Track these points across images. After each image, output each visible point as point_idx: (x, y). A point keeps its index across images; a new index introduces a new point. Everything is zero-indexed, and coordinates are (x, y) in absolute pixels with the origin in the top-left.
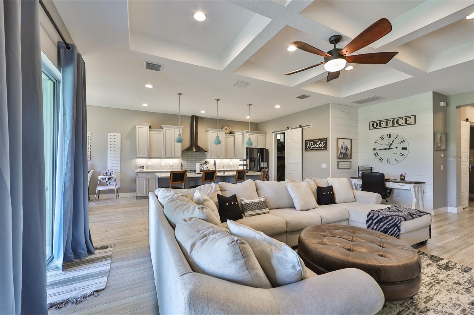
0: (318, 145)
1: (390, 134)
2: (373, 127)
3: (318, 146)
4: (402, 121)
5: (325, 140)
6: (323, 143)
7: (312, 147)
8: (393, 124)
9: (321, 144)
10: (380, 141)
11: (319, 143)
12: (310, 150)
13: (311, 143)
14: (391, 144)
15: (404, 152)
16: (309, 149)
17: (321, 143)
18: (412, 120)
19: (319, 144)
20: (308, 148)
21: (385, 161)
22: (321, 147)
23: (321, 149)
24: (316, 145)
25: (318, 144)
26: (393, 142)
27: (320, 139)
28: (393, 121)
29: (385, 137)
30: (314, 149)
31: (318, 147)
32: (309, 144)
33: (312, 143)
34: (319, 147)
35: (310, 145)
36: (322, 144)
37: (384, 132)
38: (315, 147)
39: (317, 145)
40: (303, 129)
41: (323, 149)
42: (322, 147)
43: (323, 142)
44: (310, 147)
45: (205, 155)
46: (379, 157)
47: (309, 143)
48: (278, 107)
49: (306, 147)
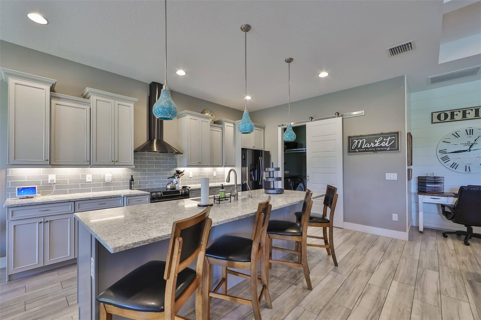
1: (471, 129)
2: (439, 119)
3: (377, 145)
5: (395, 136)
6: (388, 140)
7: (363, 147)
9: (384, 142)
10: (453, 140)
11: (379, 141)
12: (359, 151)
13: (361, 141)
14: (473, 144)
16: (357, 151)
17: (385, 139)
19: (381, 142)
20: (355, 149)
21: (461, 168)
22: (385, 147)
23: (386, 150)
24: (372, 144)
25: (378, 142)
26: (476, 140)
27: (382, 134)
28: (477, 110)
29: (462, 133)
30: (367, 150)
31: (378, 147)
32: (356, 142)
33: (363, 142)
34: (381, 147)
35: (360, 143)
36: (386, 142)
37: (461, 126)
38: (371, 147)
39: (375, 143)
40: (343, 119)
41: (388, 149)
42: (387, 147)
43: (389, 138)
44: (359, 147)
45: (176, 159)
46: (450, 163)
47: (357, 141)
48: (324, 74)
49: (351, 148)
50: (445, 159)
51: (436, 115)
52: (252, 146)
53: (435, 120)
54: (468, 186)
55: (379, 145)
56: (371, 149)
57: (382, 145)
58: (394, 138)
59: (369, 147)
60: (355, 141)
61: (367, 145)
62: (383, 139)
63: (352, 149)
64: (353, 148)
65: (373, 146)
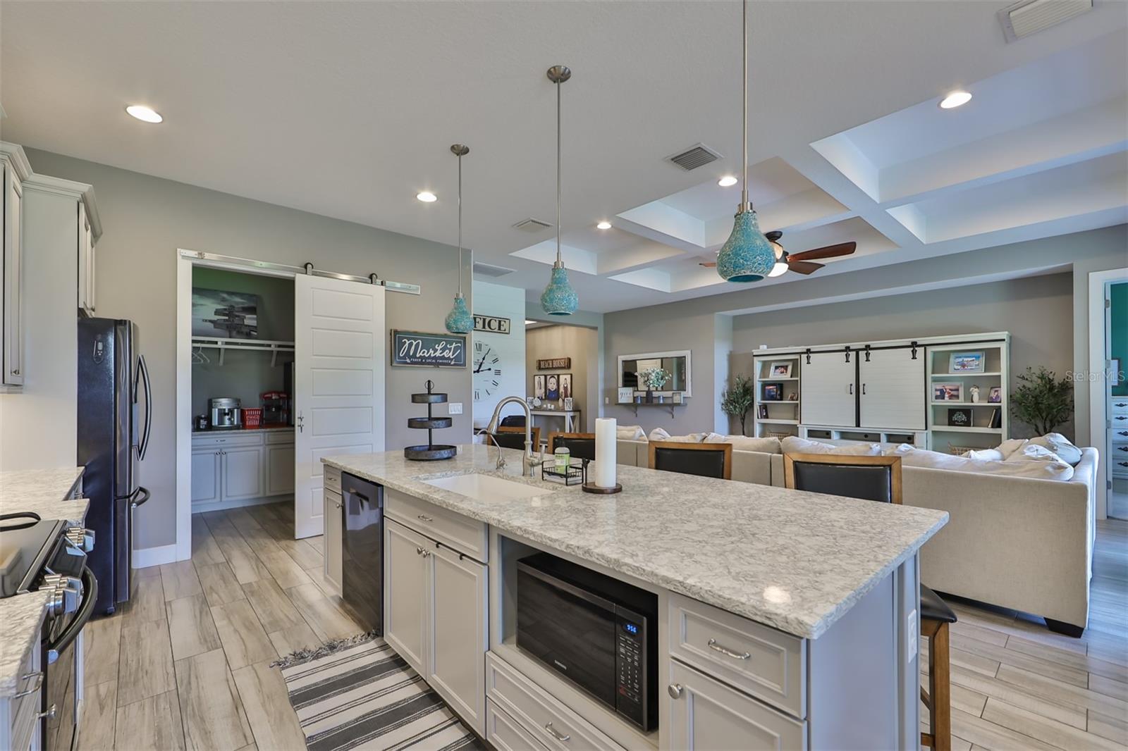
0: (439, 352)
3: (438, 354)
4: (494, 325)
5: (460, 343)
6: (453, 347)
7: (418, 356)
8: (484, 327)
9: (447, 351)
11: (440, 347)
12: (412, 363)
13: (415, 343)
14: (481, 363)
15: (497, 378)
16: (408, 361)
17: (448, 346)
18: (505, 326)
19: (443, 350)
20: (404, 357)
22: (449, 358)
23: (449, 364)
24: (431, 351)
25: (439, 348)
26: (484, 359)
27: (445, 336)
28: (484, 320)
30: (423, 362)
31: (439, 358)
32: (407, 345)
33: (417, 345)
34: (443, 358)
35: (413, 348)
36: (450, 349)
38: (430, 357)
39: (435, 351)
40: (387, 290)
41: (453, 363)
42: (452, 360)
43: (454, 345)
44: (411, 354)
47: (408, 342)
49: (399, 354)
54: (509, 417)
55: (441, 354)
56: (430, 361)
57: (446, 354)
58: (460, 345)
59: (427, 356)
60: (405, 342)
61: (424, 352)
62: (446, 345)
63: (400, 358)
64: (401, 355)
65: (432, 355)
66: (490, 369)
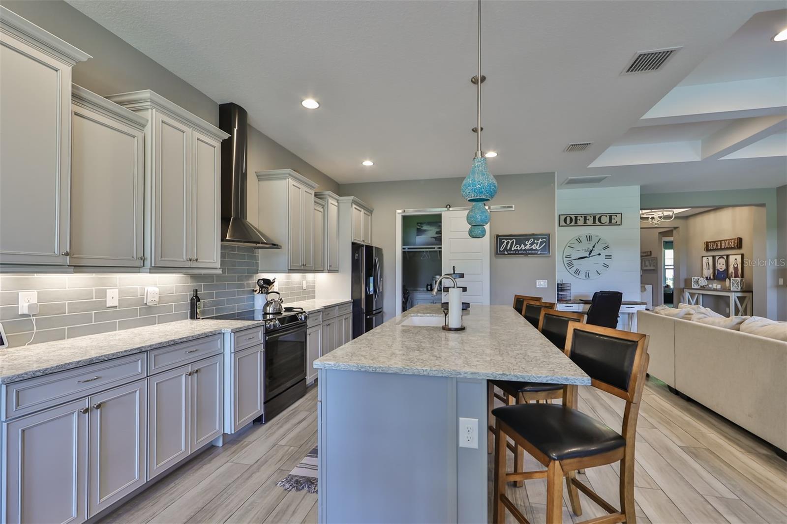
0: (528, 246)
1: (590, 235)
2: (566, 223)
3: (527, 247)
4: (605, 219)
5: (546, 238)
6: (539, 242)
7: (513, 249)
8: (594, 222)
9: (535, 245)
10: (576, 245)
11: (529, 242)
12: (509, 254)
13: (510, 242)
14: (591, 251)
15: (607, 262)
16: (506, 253)
17: (536, 241)
18: (618, 219)
19: (532, 244)
20: (503, 251)
21: (582, 275)
22: (536, 250)
23: (537, 254)
24: (522, 246)
25: (528, 244)
26: (594, 247)
27: (533, 235)
28: (594, 217)
29: (584, 239)
30: (517, 253)
31: (528, 250)
32: (505, 243)
33: (512, 243)
34: (532, 249)
35: (510, 244)
36: (537, 244)
37: (582, 231)
38: (521, 250)
39: (526, 245)
40: (490, 212)
41: (539, 253)
42: (538, 250)
43: (540, 240)
44: (508, 248)
46: (574, 269)
47: (506, 242)
48: (491, 154)
49: (500, 249)
50: (570, 265)
51: (562, 218)
52: (361, 240)
53: (563, 223)
55: (530, 247)
56: (521, 252)
57: (533, 247)
58: (545, 240)
59: (519, 249)
60: (504, 241)
61: (517, 247)
62: (534, 241)
63: (500, 251)
64: (501, 250)
65: (523, 248)
66: (599, 254)
